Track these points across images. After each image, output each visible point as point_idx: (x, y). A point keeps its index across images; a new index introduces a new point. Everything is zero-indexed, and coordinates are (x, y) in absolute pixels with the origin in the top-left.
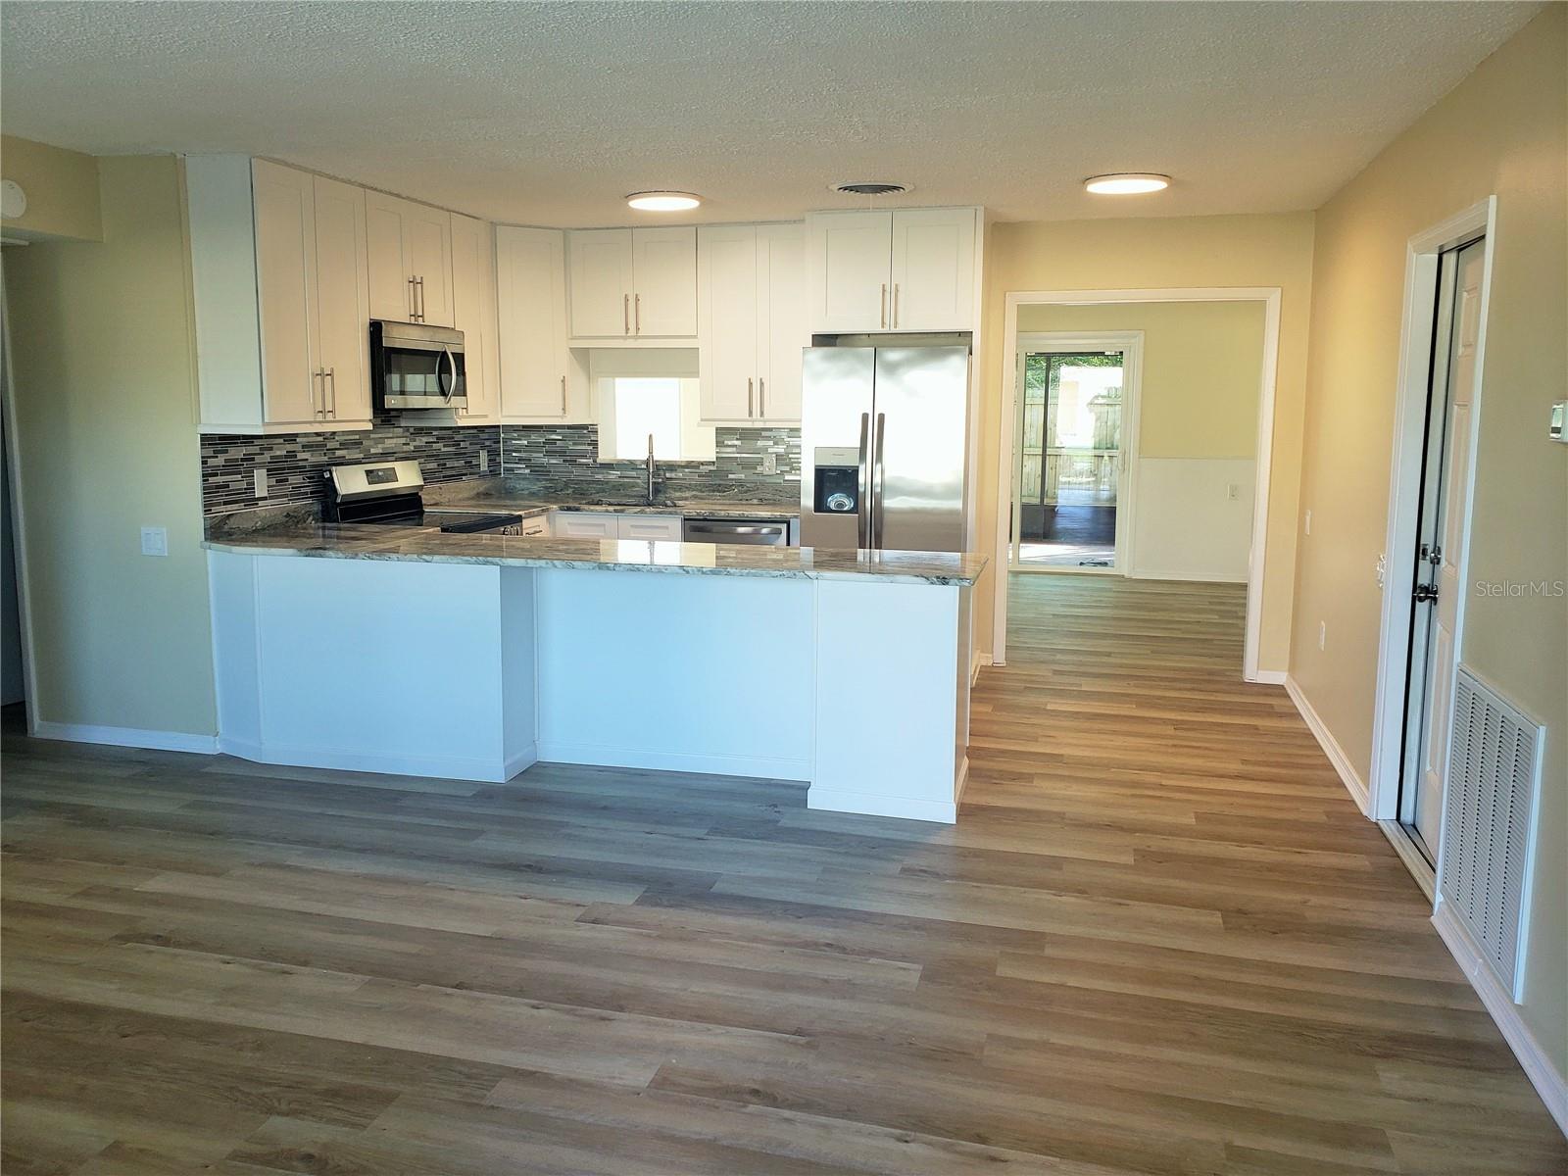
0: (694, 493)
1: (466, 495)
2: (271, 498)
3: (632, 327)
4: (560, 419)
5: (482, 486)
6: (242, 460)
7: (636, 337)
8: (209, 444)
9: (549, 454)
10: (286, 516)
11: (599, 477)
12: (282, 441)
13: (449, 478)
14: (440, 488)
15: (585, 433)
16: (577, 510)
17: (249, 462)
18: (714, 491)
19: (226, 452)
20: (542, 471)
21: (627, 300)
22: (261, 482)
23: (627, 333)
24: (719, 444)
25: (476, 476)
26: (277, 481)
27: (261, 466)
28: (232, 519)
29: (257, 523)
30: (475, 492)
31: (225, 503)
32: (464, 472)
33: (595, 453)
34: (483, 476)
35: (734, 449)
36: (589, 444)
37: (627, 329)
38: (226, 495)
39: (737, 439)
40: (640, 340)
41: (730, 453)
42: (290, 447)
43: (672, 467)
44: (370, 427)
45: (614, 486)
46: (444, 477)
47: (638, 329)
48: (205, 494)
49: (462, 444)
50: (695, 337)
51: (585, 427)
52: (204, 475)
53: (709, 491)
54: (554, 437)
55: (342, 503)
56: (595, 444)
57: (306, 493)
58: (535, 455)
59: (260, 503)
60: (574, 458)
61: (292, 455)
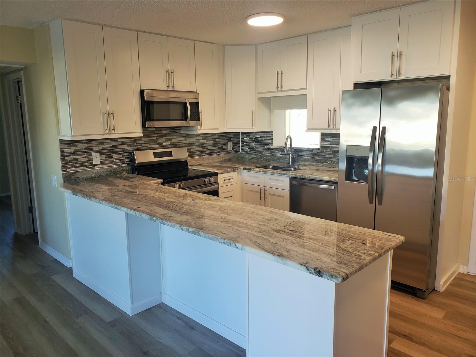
0: (310, 163)
1: (217, 160)
2: (102, 164)
3: (279, 86)
4: (251, 129)
5: (227, 157)
6: (85, 149)
7: (282, 91)
8: (65, 143)
9: (256, 143)
10: (110, 172)
11: (273, 154)
12: (109, 141)
13: (208, 154)
14: (203, 158)
15: (268, 135)
16: (249, 170)
17: (89, 151)
18: (318, 163)
19: (76, 146)
20: (253, 151)
21: (278, 74)
22: (96, 158)
23: (277, 89)
24: (322, 140)
25: (226, 153)
26: (106, 157)
27: (96, 151)
28: (77, 174)
29: (92, 174)
30: (223, 159)
31: (75, 167)
32: (218, 151)
33: (272, 144)
34: (229, 153)
35: (329, 143)
36: (270, 140)
37: (278, 88)
38: (75, 164)
39: (331, 138)
40: (283, 92)
41: (327, 144)
42: (114, 143)
43: (301, 150)
44: (142, 135)
45: (278, 158)
46: (206, 153)
47: (282, 87)
48: (62, 164)
49: (217, 140)
50: (306, 89)
51: (268, 132)
52: (62, 156)
53: (316, 162)
54: (258, 136)
55: (137, 166)
56: (272, 140)
57: (125, 162)
58: (251, 144)
59: (96, 167)
60: (264, 145)
61: (114, 146)
